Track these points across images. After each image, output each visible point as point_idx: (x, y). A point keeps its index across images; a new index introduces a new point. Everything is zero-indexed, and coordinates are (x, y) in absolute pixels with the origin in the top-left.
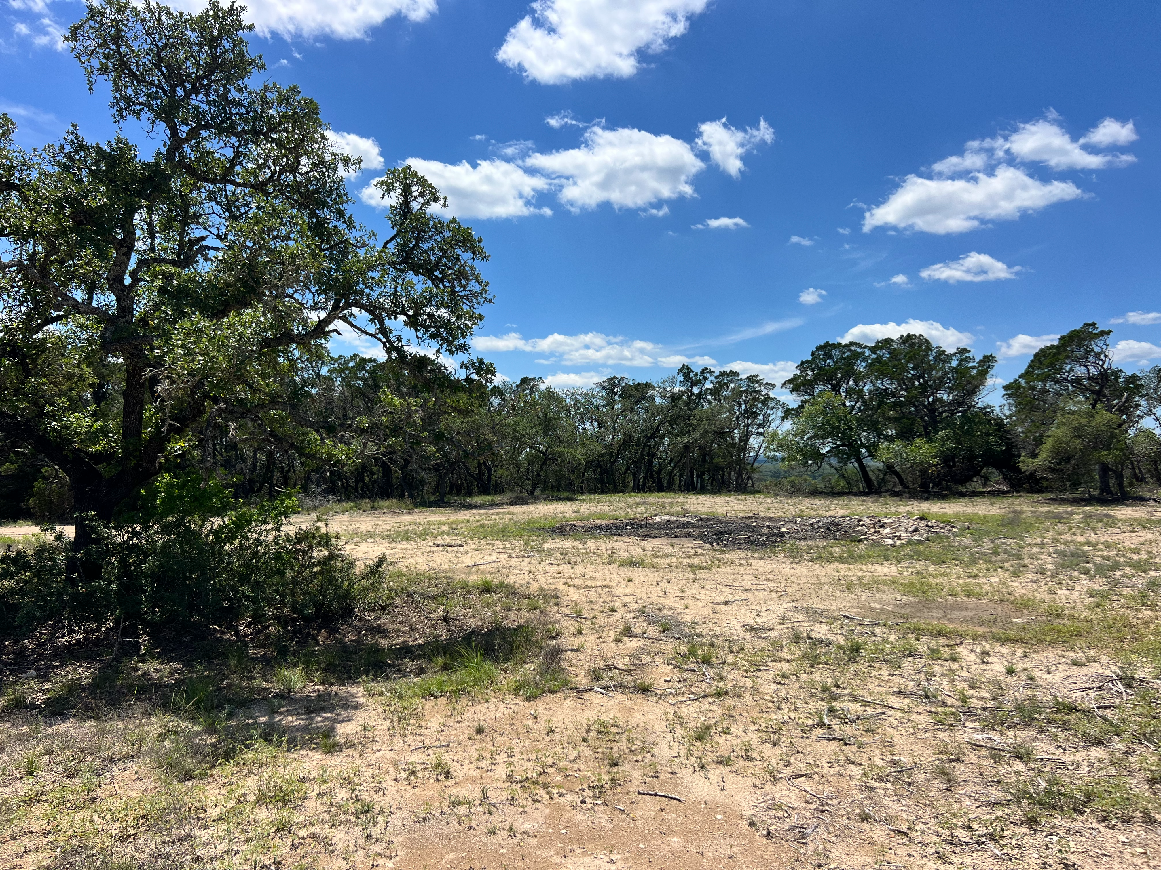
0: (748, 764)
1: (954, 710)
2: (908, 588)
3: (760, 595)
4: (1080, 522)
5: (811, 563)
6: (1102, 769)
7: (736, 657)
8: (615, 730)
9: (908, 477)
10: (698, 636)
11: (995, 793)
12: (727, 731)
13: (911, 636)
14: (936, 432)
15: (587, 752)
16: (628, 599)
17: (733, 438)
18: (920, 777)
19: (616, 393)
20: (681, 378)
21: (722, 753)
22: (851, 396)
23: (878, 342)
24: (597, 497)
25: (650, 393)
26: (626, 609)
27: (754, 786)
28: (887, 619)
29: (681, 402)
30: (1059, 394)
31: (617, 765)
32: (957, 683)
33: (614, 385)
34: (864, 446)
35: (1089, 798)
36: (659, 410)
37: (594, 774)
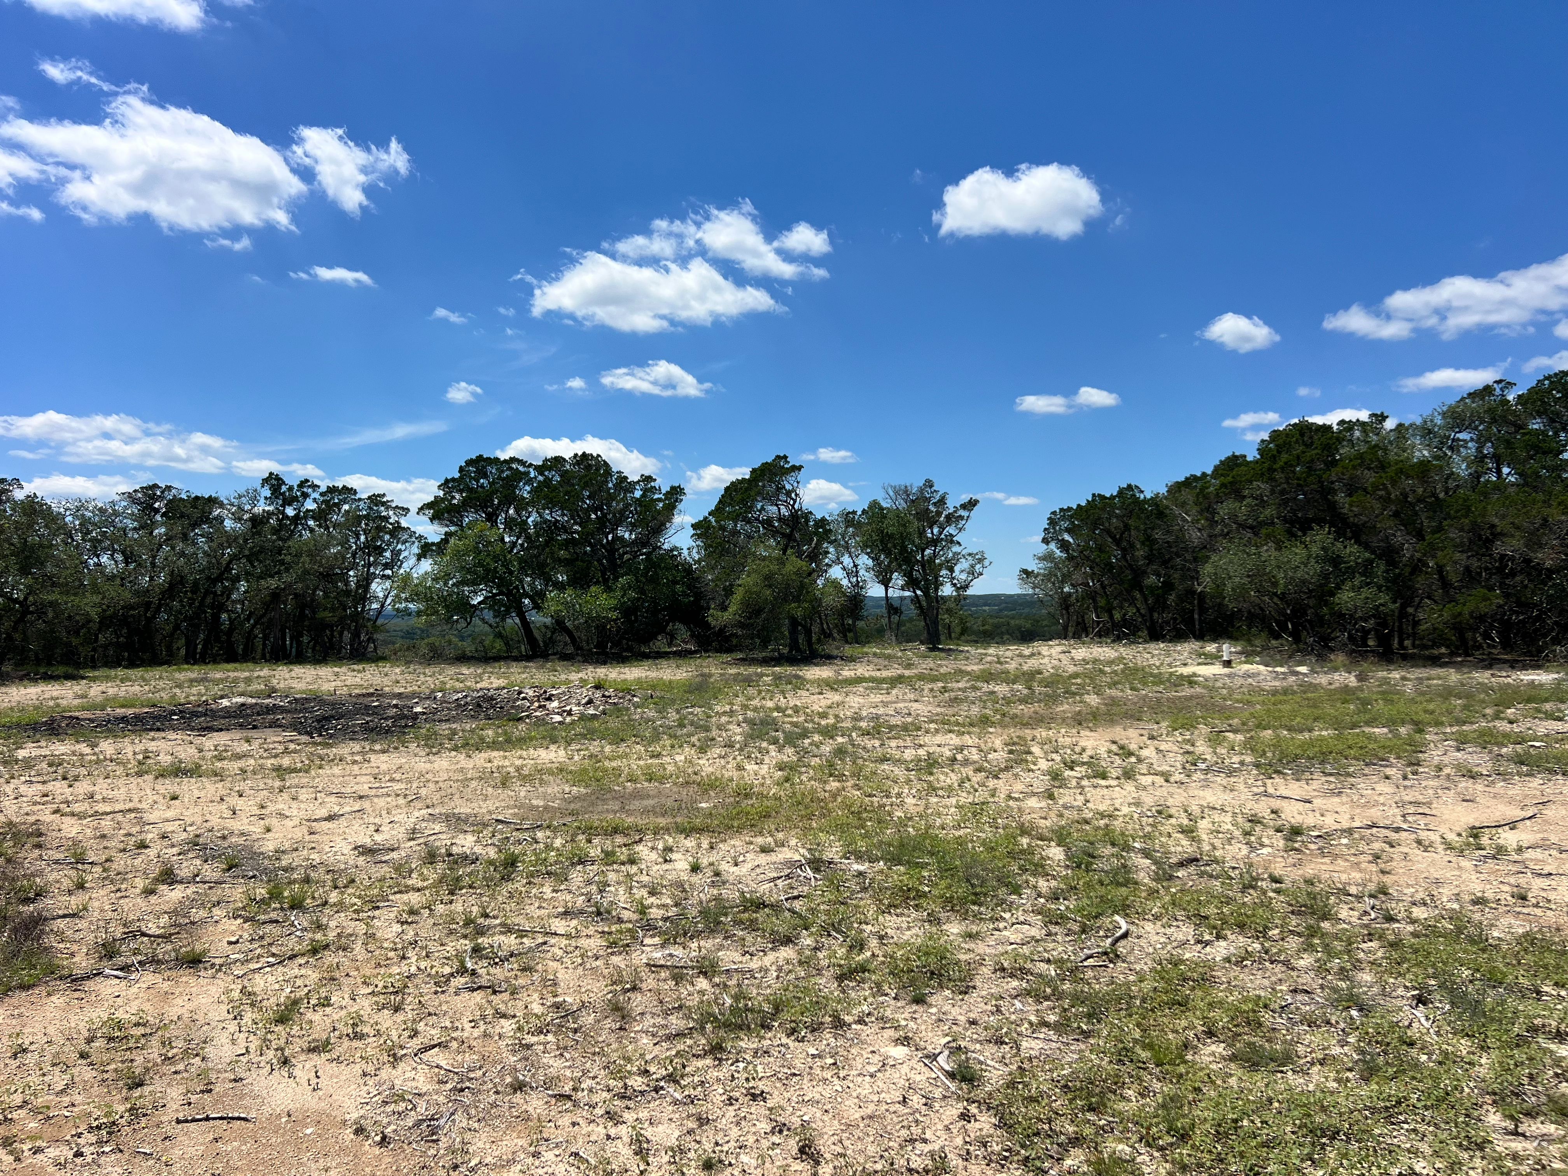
0: (356, 1044)
1: (631, 926)
2: (579, 777)
3: (381, 802)
4: (769, 685)
5: (454, 753)
6: (790, 971)
7: (342, 893)
8: (141, 1030)
9: (582, 635)
10: (285, 870)
11: (676, 1022)
12: (325, 1003)
13: (580, 837)
14: (616, 579)
15: (88, 1074)
16: (169, 827)
17: (347, 583)
18: (587, 1019)
19: (157, 511)
20: (267, 492)
21: (317, 1036)
22: (511, 529)
23: (546, 460)
24: (120, 672)
25: (217, 512)
26: (166, 842)
27: (365, 1074)
28: (552, 819)
29: (266, 528)
30: (750, 537)
31: (140, 1084)
32: (635, 891)
33: (154, 498)
34: (526, 595)
35: (777, 1009)
36: (231, 539)
37: (98, 1108)
